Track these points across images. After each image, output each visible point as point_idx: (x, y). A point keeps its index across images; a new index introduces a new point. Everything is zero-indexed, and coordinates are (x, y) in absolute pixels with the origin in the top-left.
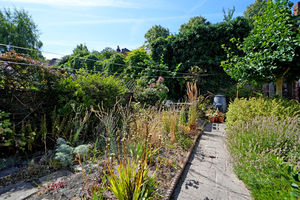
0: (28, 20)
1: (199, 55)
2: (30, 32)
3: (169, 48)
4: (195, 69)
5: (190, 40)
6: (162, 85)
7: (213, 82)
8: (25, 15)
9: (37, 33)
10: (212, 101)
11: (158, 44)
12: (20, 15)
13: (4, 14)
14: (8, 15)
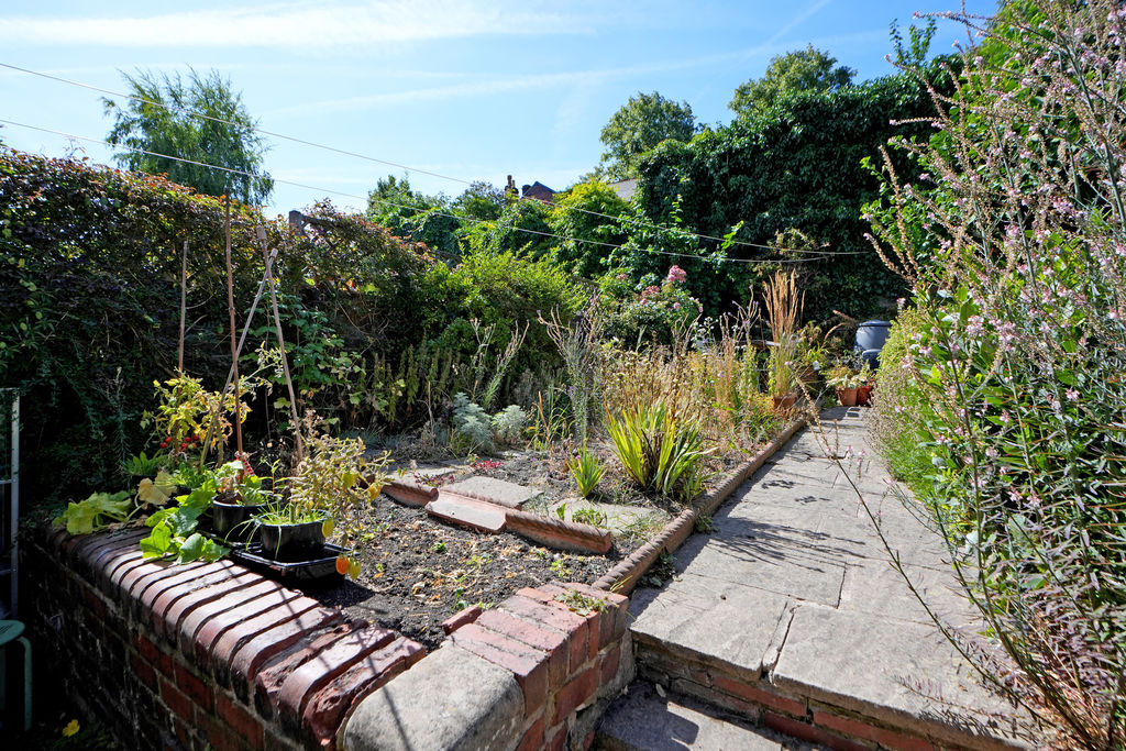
0: (230, 110)
1: (803, 190)
2: (237, 146)
3: (699, 174)
4: (790, 239)
5: (771, 144)
6: (680, 294)
7: (853, 282)
8: (223, 95)
9: (256, 148)
10: (850, 341)
11: (661, 162)
12: (208, 94)
13: (165, 95)
14: (175, 96)
